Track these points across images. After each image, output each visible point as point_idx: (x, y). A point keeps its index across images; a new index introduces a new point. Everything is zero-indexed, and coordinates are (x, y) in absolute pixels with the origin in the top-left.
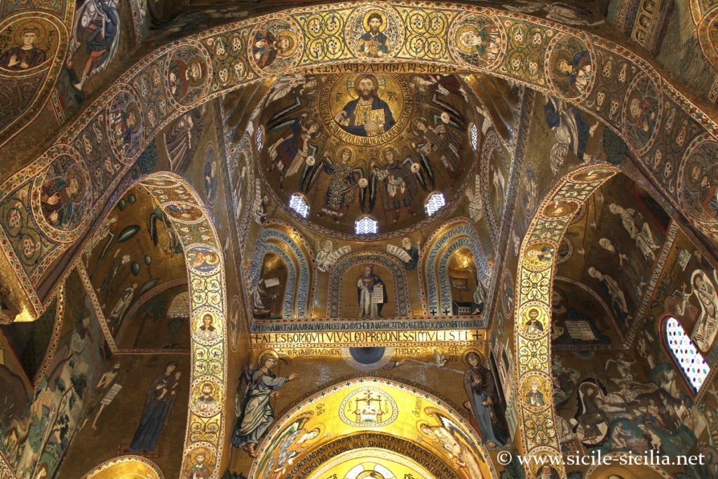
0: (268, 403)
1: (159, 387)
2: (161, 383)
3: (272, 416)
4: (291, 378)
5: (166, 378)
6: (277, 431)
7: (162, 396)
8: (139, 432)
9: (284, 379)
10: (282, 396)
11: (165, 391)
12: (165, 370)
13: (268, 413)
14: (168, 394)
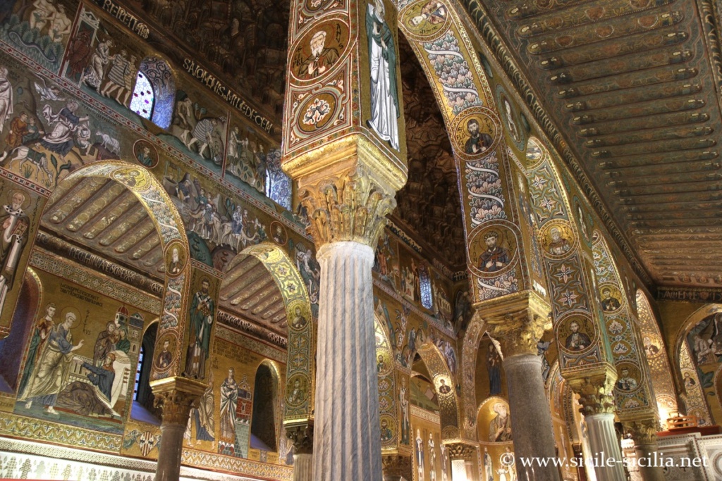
0: (545, 358)
1: (490, 359)
2: (490, 357)
3: (548, 365)
4: (552, 341)
5: (491, 353)
6: (553, 373)
7: (493, 364)
8: (491, 385)
9: (548, 343)
10: (550, 353)
11: (494, 361)
12: (489, 348)
13: (546, 364)
14: (496, 362)
